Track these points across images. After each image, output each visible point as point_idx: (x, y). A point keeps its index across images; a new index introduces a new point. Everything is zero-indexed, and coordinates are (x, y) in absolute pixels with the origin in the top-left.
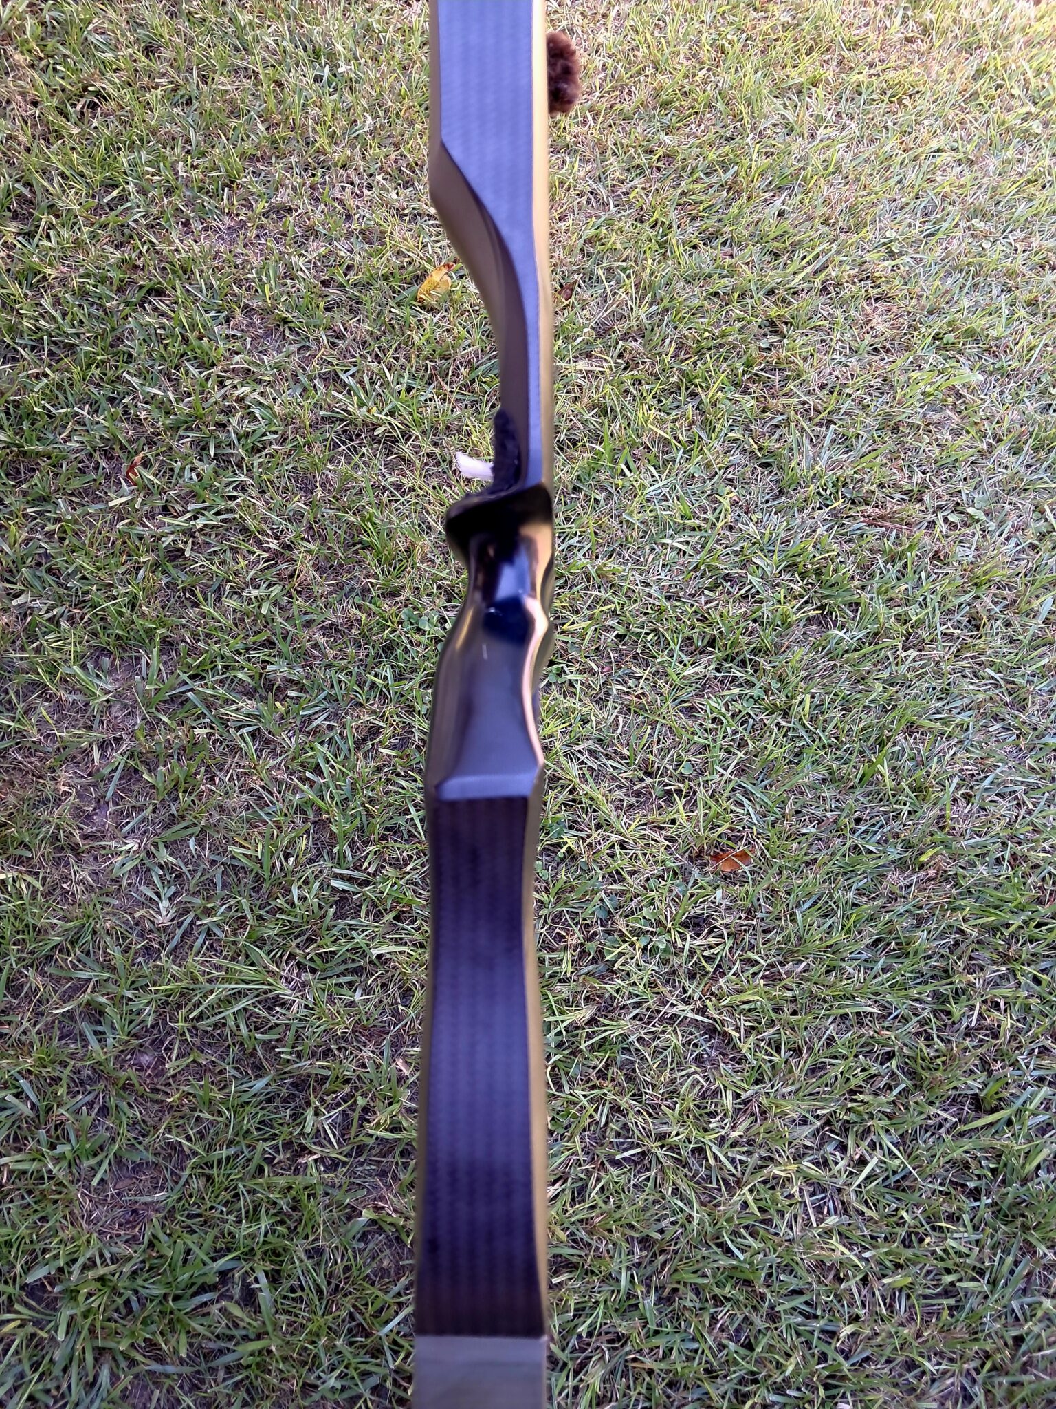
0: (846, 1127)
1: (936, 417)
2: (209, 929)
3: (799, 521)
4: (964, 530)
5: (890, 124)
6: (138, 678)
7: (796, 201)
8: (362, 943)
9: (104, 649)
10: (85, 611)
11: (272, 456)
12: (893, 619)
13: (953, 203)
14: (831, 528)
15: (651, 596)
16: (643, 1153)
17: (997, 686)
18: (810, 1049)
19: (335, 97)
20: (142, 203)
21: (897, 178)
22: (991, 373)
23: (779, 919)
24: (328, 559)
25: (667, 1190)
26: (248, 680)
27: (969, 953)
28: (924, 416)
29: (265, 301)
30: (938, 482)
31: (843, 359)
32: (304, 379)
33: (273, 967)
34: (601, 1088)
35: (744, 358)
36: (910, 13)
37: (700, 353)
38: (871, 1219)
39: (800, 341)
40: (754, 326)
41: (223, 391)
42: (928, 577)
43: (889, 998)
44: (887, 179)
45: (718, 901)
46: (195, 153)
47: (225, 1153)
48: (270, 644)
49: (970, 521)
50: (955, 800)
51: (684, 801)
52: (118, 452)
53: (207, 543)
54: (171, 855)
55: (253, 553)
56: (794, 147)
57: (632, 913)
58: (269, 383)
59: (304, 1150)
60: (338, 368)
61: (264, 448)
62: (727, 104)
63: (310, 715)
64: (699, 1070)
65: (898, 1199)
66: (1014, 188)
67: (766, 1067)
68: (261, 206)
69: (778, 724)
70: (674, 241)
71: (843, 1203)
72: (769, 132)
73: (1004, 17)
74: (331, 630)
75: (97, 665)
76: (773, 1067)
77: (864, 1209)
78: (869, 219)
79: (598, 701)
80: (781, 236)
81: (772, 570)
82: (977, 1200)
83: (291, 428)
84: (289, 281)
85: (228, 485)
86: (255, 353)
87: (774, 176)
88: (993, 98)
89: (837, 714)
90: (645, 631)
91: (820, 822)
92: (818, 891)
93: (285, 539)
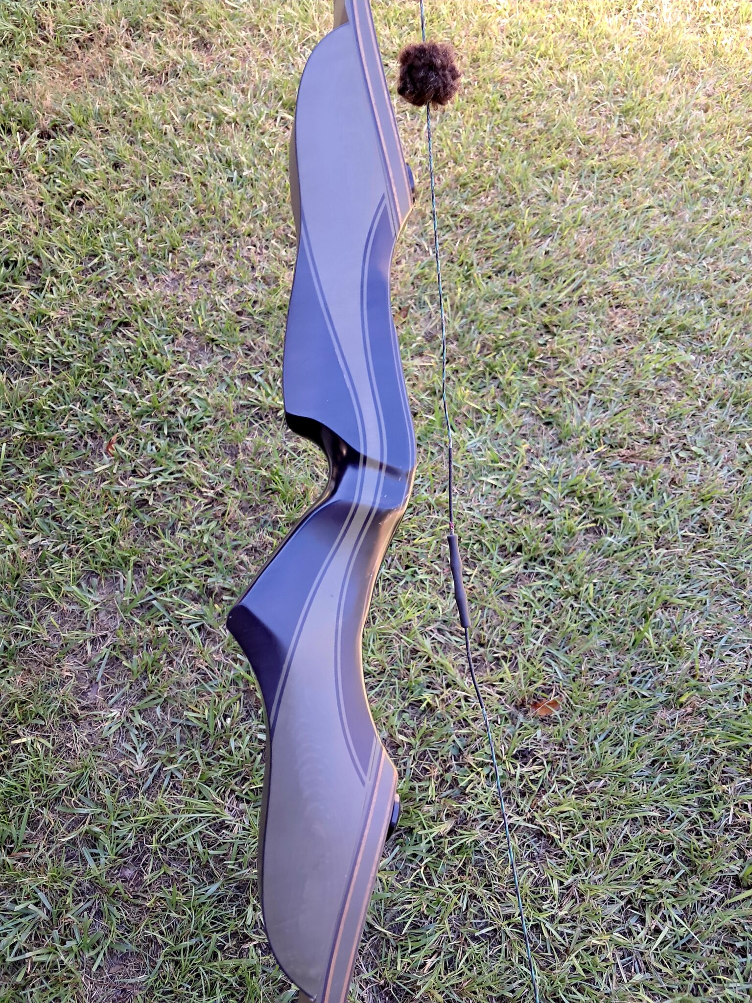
0: (643, 904)
1: (663, 385)
2: (172, 773)
3: (574, 462)
4: (691, 463)
5: (615, 191)
6: (118, 592)
7: (556, 245)
9: (93, 572)
10: (79, 546)
11: (208, 433)
12: (646, 528)
13: (663, 242)
14: (597, 465)
15: (474, 517)
16: (495, 930)
17: (724, 572)
18: (612, 845)
19: (242, 190)
20: (114, 266)
21: (624, 227)
23: (582, 749)
24: (248, 501)
25: (515, 960)
26: (194, 589)
27: (721, 768)
28: (656, 384)
29: (198, 327)
30: (669, 429)
31: (597, 348)
32: (228, 380)
33: (219, 800)
34: (461, 882)
35: (528, 351)
36: (623, 119)
37: (497, 349)
38: (667, 974)
39: (566, 338)
40: (534, 328)
41: (172, 390)
42: (668, 496)
43: (666, 804)
44: (616, 228)
45: (538, 737)
46: (149, 231)
47: (188, 943)
48: (209, 563)
49: (694, 456)
50: (701, 655)
51: (509, 664)
52: (100, 434)
53: (164, 495)
54: (143, 718)
55: (196, 500)
56: (552, 209)
57: (477, 750)
58: (203, 383)
59: (246, 938)
60: (251, 371)
61: (202, 427)
62: (505, 184)
64: (532, 864)
65: (685, 958)
66: (704, 229)
67: (580, 860)
68: (194, 264)
69: (572, 606)
70: (475, 275)
71: (645, 963)
72: (534, 200)
73: (686, 120)
74: (252, 551)
75: (88, 583)
76: (585, 860)
77: (661, 967)
78: (606, 254)
79: (442, 593)
80: (548, 267)
81: (558, 496)
82: (744, 956)
83: (220, 413)
84: (214, 313)
85: (178, 453)
86: (193, 362)
87: (540, 228)
88: (684, 171)
89: (613, 597)
90: (472, 541)
91: (607, 676)
92: (609, 726)
93: (219, 489)
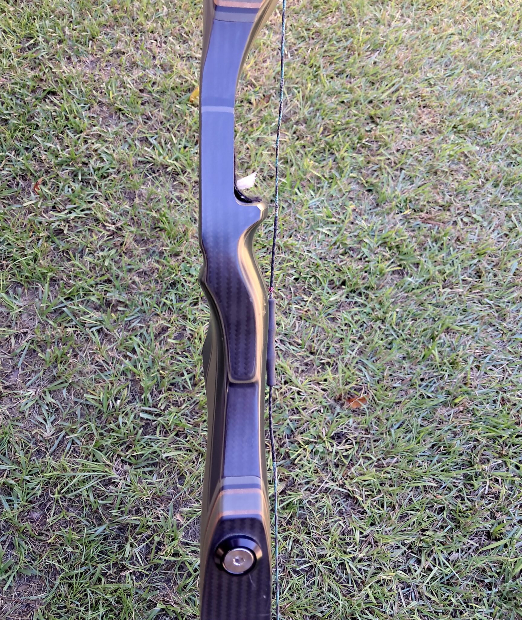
0: (420, 550)
1: (454, 167)
2: (73, 440)
3: (387, 220)
4: (471, 226)
5: (428, 21)
6: (37, 300)
7: (382, 57)
8: (158, 450)
9: (19, 283)
10: (9, 262)
11: (112, 181)
12: (437, 273)
13: (460, 61)
14: (403, 224)
15: (311, 258)
16: (311, 566)
17: (491, 308)
18: (401, 506)
20: (46, 47)
21: (432, 48)
22: (482, 146)
23: (382, 434)
24: (141, 235)
25: (325, 589)
26: (96, 301)
27: (482, 452)
28: (449, 166)
29: (109, 99)
30: (457, 200)
31: (408, 137)
32: (130, 141)
33: (108, 462)
34: (288, 530)
35: (358, 136)
37: (335, 132)
38: (435, 602)
39: (386, 127)
40: (362, 119)
41: (86, 146)
42: (454, 250)
43: (441, 477)
44: (427, 48)
45: (350, 424)
46: (74, 22)
47: (79, 571)
48: (109, 281)
49: (474, 222)
50: (472, 369)
51: (331, 368)
52: (29, 177)
53: (76, 226)
54: (53, 398)
55: (101, 232)
56: (380, 31)
57: (305, 431)
58: (111, 142)
59: (124, 568)
60: (148, 135)
61: (108, 176)
62: (347, 8)
63: (130, 321)
64: (341, 518)
65: (448, 590)
66: (490, 54)
67: (377, 516)
68: (108, 51)
69: (379, 327)
70: (322, 75)
71: (419, 593)
72: (367, 22)
74: (142, 274)
75: (15, 292)
76: (380, 516)
77: (431, 596)
78: (419, 67)
79: (285, 313)
80: (375, 74)
81: (374, 245)
82: (490, 589)
83: (122, 166)
84: (122, 89)
85: (88, 195)
86: (104, 126)
87: (371, 44)
88: (478, 9)
89: (409, 322)
90: (309, 276)
91: (403, 380)
92: (402, 418)
93: (119, 225)
